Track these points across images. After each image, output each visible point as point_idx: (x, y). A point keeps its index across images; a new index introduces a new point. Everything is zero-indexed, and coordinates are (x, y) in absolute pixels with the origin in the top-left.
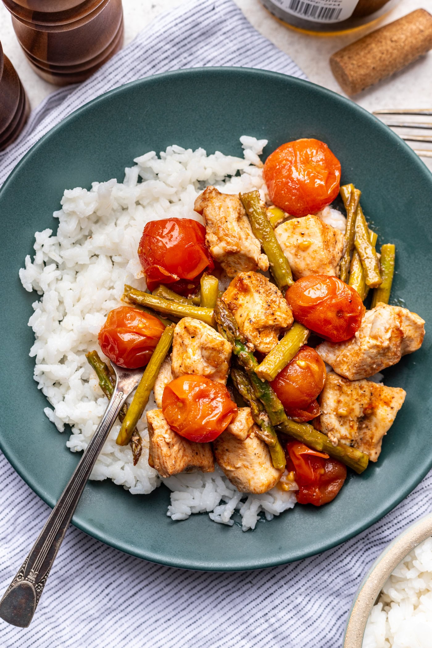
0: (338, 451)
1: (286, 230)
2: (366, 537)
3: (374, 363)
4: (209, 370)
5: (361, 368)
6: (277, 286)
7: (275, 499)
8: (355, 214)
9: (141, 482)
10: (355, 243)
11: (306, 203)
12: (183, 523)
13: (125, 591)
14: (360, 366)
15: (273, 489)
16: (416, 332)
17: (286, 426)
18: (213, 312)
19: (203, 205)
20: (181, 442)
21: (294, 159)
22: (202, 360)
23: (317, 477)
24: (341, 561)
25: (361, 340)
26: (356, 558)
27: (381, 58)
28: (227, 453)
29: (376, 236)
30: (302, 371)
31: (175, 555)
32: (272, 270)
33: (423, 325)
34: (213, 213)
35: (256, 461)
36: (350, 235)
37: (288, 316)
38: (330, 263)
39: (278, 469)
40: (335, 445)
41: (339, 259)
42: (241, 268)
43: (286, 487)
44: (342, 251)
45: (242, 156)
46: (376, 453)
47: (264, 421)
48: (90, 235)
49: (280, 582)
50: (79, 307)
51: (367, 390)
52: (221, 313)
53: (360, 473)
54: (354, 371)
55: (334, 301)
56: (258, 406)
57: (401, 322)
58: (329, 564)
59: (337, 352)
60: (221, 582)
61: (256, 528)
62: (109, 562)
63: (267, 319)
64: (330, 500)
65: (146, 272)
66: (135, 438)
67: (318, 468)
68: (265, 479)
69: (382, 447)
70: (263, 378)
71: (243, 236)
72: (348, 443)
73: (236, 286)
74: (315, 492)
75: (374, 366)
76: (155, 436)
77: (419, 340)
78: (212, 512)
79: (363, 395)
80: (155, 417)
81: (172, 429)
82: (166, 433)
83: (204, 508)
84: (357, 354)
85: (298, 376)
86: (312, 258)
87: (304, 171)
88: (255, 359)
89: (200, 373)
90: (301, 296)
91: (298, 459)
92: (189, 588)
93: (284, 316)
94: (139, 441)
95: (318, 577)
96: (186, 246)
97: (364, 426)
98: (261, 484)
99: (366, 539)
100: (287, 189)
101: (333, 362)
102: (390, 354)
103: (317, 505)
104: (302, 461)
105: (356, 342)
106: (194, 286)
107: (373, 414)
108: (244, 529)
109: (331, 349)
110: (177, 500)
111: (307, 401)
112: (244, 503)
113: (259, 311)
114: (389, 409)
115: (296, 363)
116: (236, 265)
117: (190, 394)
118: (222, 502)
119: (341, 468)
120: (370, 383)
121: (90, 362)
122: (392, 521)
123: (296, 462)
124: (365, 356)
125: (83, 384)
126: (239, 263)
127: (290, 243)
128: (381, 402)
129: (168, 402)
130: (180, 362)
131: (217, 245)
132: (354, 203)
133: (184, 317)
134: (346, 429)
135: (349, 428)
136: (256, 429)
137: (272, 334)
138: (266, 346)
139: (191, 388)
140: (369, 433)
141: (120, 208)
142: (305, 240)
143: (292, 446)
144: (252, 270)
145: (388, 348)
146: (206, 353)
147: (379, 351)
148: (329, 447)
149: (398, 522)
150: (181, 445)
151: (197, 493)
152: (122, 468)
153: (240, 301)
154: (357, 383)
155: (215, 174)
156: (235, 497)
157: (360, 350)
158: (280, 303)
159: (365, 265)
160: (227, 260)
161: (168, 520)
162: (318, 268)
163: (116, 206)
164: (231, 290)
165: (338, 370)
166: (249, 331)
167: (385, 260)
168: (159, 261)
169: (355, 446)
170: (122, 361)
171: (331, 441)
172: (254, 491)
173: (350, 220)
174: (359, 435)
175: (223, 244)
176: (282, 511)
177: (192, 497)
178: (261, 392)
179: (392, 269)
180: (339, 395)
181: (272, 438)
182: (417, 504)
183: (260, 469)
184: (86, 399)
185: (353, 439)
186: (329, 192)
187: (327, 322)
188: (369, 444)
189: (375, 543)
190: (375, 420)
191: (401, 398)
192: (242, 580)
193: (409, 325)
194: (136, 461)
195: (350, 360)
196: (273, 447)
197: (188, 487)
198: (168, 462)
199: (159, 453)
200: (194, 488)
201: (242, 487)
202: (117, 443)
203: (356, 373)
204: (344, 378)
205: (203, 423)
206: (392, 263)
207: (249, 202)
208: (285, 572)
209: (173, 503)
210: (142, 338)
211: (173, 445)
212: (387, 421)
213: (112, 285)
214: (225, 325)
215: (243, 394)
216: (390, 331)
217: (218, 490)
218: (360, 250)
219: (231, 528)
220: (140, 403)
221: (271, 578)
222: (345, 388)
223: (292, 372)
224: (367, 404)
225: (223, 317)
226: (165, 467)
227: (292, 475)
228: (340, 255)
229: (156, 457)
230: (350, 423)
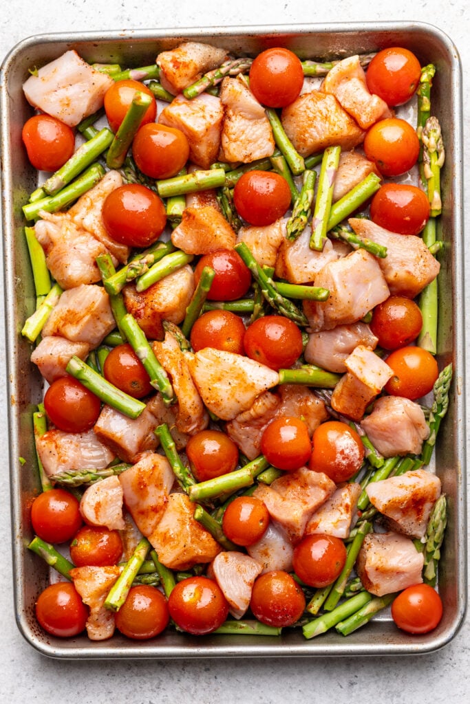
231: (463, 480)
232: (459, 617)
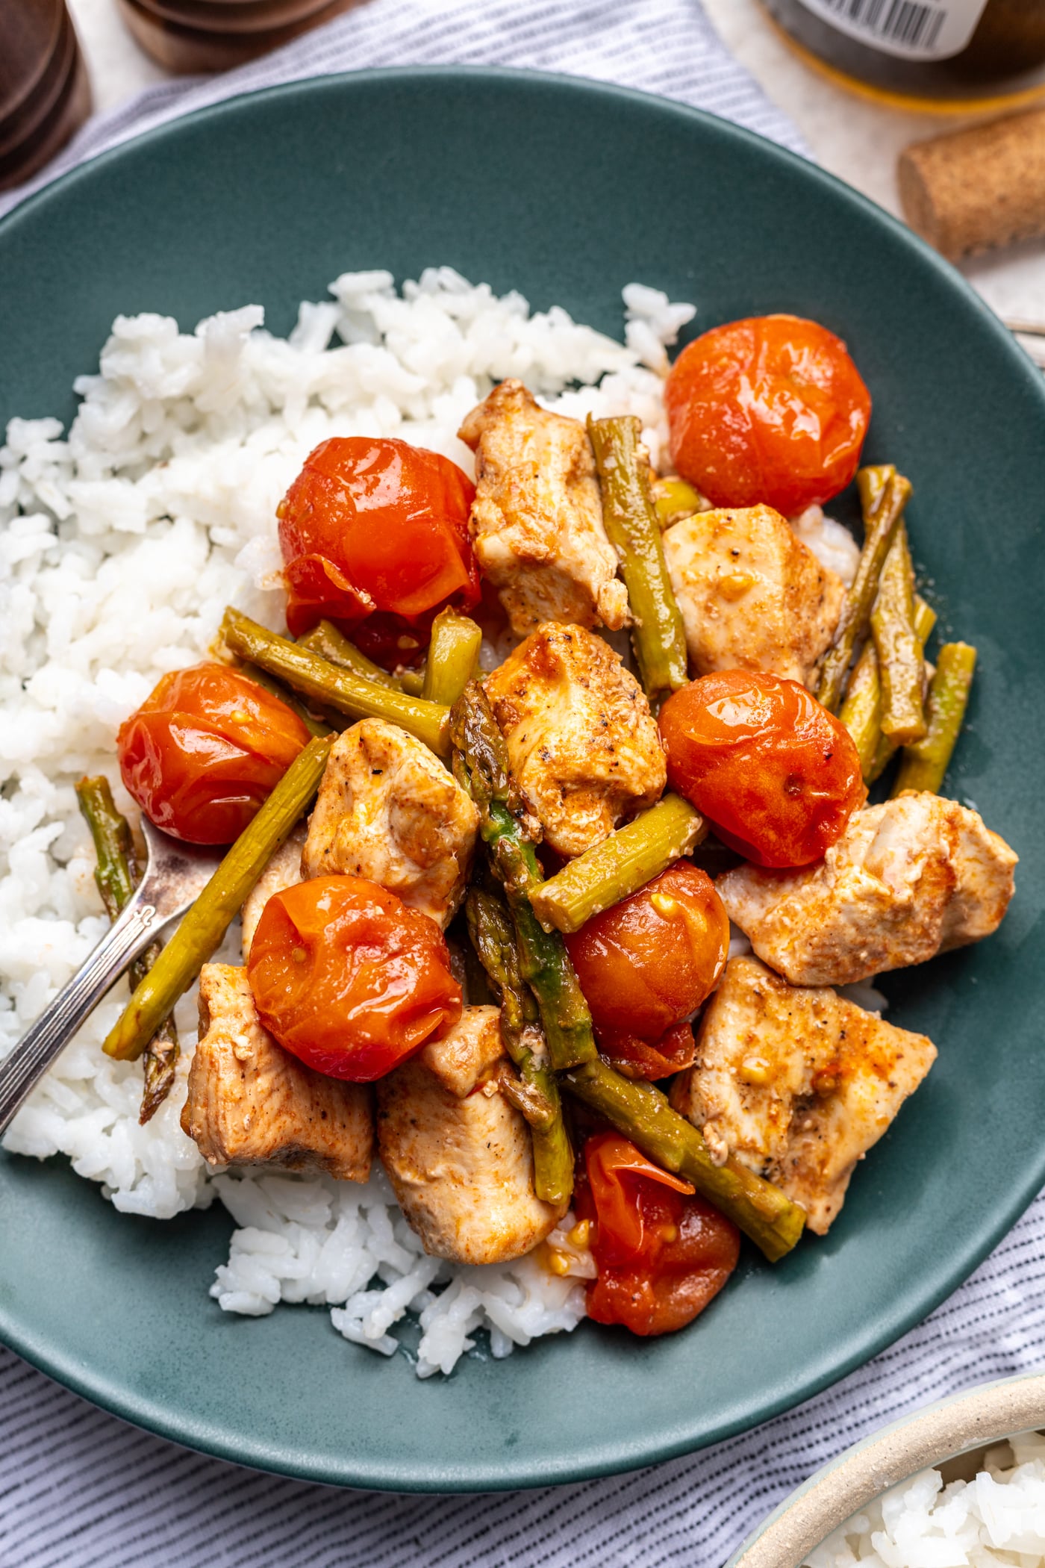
0: (722, 1182)
1: (694, 536)
2: (760, 1452)
3: (864, 945)
4: (404, 873)
5: (826, 951)
6: (640, 680)
7: (525, 1295)
8: (888, 541)
9: (151, 1179)
10: (874, 618)
11: (761, 480)
12: (249, 1324)
13: (53, 1516)
14: (824, 945)
15: (520, 1259)
16: (991, 883)
17: (591, 1079)
18: (447, 716)
19: (484, 422)
20: (285, 1070)
21: (751, 357)
22: (388, 839)
23: (651, 1247)
24: (679, 1514)
25: (838, 872)
26: (722, 1513)
27: (1023, 176)
28: (413, 1133)
29: (933, 617)
30: (663, 923)
31: (203, 1412)
32: (637, 637)
33: (1011, 865)
34: (505, 447)
35: (488, 1166)
36: (864, 592)
37: (653, 765)
38: (796, 647)
39: (546, 1204)
40: (718, 1163)
41: (822, 648)
42: (550, 613)
43: (562, 1263)
44: (833, 630)
45: (621, 339)
46: (828, 1209)
47: (531, 1053)
48: (164, 459)
49: (497, 1553)
50: (87, 646)
51: (832, 1020)
52: (467, 717)
53: (774, 1260)
54: (805, 957)
55: (782, 745)
56: (522, 1005)
57: (953, 844)
58: (643, 1519)
59: (770, 900)
60: (335, 1530)
61: (455, 1372)
62: (24, 1420)
63: (593, 760)
64: (678, 1323)
65: (289, 574)
66: (161, 1046)
67: (660, 1222)
68: (503, 1224)
69: (849, 1195)
70: (549, 920)
71: (572, 521)
72: (755, 1164)
73: (526, 658)
74: (638, 1289)
75: (863, 955)
76: (210, 1035)
77: (995, 907)
78: (343, 1306)
79: (820, 1034)
80: (223, 982)
81: (266, 1024)
82: (242, 1032)
83: (318, 1291)
84: (822, 910)
85: (647, 934)
86: (749, 623)
87: (772, 391)
88: (538, 867)
89: (377, 876)
90: (698, 715)
91: (608, 1182)
92: (239, 1534)
93: (641, 761)
94: (172, 1055)
95: (606, 1551)
96: (410, 517)
97: (808, 1124)
98: (487, 1236)
99: (759, 1459)
100: (719, 430)
101: (756, 924)
102: (910, 930)
103: (639, 1330)
104: (619, 1191)
105: (824, 877)
106: (415, 644)
107: (837, 1092)
108: (422, 1370)
109: (757, 889)
110: (249, 1253)
111: (661, 1016)
112: (438, 1294)
113: (574, 733)
114: (883, 1086)
115: (649, 900)
116: (540, 603)
117: (332, 925)
118: (377, 1283)
119: (726, 1235)
120: (845, 1004)
121: (83, 807)
122: (840, 1417)
123: (601, 1191)
124: (842, 919)
125: (52, 872)
126: (549, 598)
127: (697, 574)
128: (864, 1063)
129: (269, 943)
130: (328, 838)
131: (497, 532)
132: (890, 511)
133: (365, 716)
134: (757, 1121)
135: (766, 1123)
136: (504, 1072)
137: (600, 808)
138: (577, 835)
139: (338, 909)
140: (817, 1147)
141: (264, 406)
142: (738, 570)
143: (598, 1145)
144: (580, 623)
145: (907, 910)
146: (402, 819)
147: (881, 912)
148: (700, 1165)
149: (857, 1425)
150: (282, 1078)
151: (308, 1242)
152: (107, 1131)
153: (531, 702)
154: (808, 995)
155: (538, 369)
156: (417, 1273)
157: (831, 898)
158: (637, 726)
159: (889, 679)
160: (516, 582)
161: (210, 1310)
162: (760, 654)
163: (252, 394)
164: (511, 668)
165: (763, 950)
166: (534, 782)
167: (944, 684)
168: (329, 544)
169: (775, 1179)
170: (167, 810)
171: (708, 1149)
172: (464, 1255)
173: (870, 552)
174: (790, 1149)
175: (514, 533)
176: (538, 1334)
177: (292, 1252)
178: (537, 963)
179: (957, 712)
180: (753, 1022)
181: (545, 1107)
182: (917, 1379)
183: (494, 1193)
184: (51, 915)
185: (772, 1154)
186: (828, 462)
187: (755, 800)
188: (812, 1180)
189: (783, 1477)
190: (839, 1110)
191: (922, 1062)
192: (395, 1533)
193: (975, 859)
194: (149, 1111)
195: (800, 926)
196: (545, 1134)
197: (287, 1220)
198: (229, 1117)
199: (211, 1088)
200: (304, 1225)
201: (435, 1237)
202: (105, 1049)
203: (812, 965)
204: (774, 972)
205: (351, 1017)
206: (962, 695)
207: (609, 440)
208: (517, 1525)
209: (235, 1257)
210: (237, 753)
211: (257, 1073)
212: (872, 1120)
213: (194, 605)
214: (471, 751)
215: (487, 965)
216: (922, 862)
217: (371, 1245)
218: (882, 639)
219: (386, 1363)
220: (195, 943)
221: (477, 1536)
222: (773, 1004)
223: (634, 921)
224: (825, 1060)
225: (473, 730)
226: (218, 1133)
227: (583, 1230)
228: (826, 637)
229: (201, 1099)
230: (769, 1106)
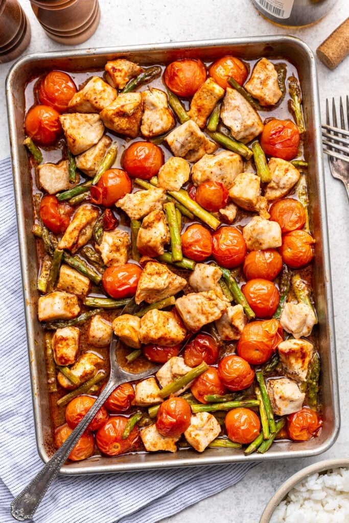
231: (333, 339)
232: (336, 430)
